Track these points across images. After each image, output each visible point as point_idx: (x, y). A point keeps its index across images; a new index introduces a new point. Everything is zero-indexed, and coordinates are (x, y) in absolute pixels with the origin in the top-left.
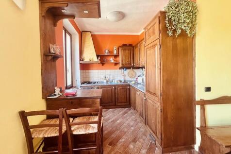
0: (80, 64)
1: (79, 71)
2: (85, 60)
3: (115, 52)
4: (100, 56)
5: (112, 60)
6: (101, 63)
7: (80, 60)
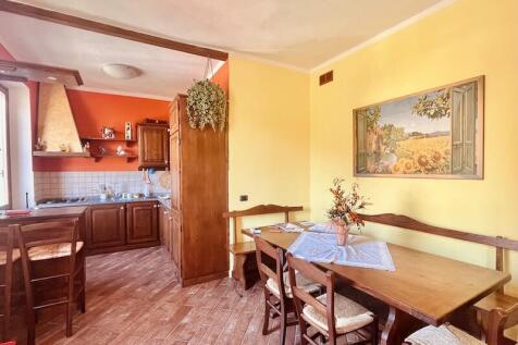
0: (34, 158)
1: (32, 173)
2: (48, 150)
3: (128, 134)
4: (89, 141)
5: (120, 150)
6: (92, 155)
7: (34, 149)
